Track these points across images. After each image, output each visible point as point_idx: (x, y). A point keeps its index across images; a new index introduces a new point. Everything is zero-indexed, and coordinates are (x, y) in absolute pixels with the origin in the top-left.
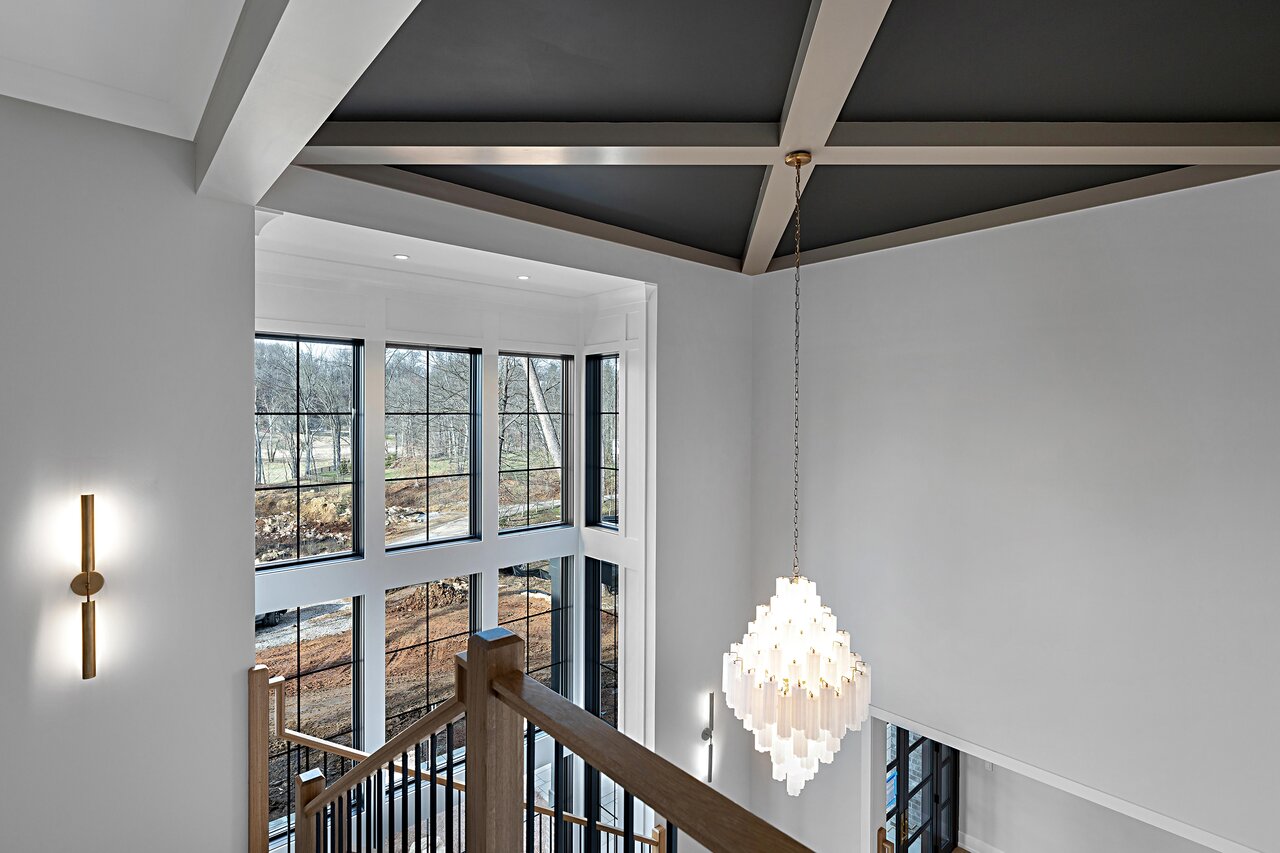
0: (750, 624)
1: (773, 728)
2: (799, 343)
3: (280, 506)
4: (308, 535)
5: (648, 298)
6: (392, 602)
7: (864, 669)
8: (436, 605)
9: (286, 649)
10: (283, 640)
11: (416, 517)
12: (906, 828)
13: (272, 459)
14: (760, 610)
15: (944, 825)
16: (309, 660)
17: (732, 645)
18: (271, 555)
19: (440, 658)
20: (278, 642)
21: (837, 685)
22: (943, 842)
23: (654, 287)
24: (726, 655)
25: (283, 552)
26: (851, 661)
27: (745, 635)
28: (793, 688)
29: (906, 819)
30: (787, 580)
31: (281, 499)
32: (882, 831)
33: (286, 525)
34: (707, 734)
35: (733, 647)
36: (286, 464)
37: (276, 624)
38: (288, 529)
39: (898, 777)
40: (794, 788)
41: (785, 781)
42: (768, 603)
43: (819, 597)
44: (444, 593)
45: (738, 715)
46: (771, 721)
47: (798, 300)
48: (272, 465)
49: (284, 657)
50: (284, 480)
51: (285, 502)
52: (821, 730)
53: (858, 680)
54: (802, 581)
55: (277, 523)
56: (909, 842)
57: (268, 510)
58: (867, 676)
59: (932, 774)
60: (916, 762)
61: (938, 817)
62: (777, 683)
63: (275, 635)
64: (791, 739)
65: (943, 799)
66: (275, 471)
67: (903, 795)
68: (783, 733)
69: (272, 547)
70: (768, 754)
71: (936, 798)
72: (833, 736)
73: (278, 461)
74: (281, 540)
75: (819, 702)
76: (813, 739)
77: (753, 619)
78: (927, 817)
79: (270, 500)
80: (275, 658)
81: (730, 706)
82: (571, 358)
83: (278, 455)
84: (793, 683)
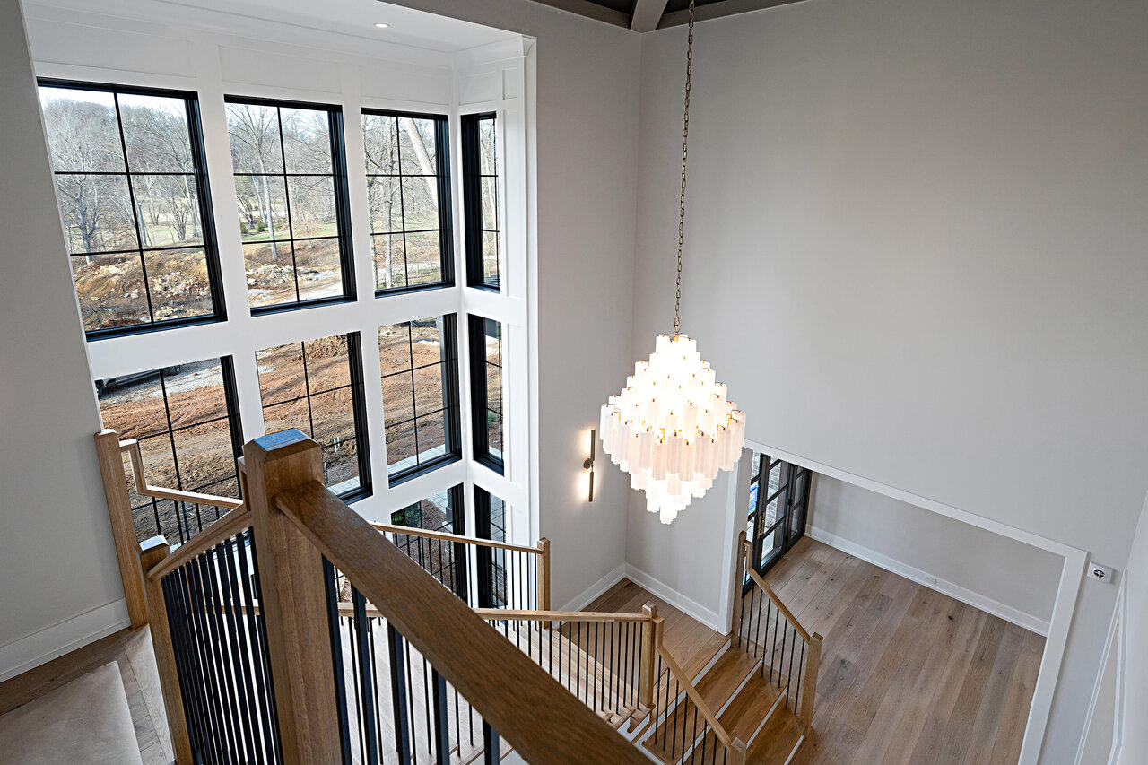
0: (629, 378)
1: (650, 471)
2: (690, 98)
3: (168, 267)
4: (202, 293)
5: (527, 53)
6: (293, 351)
7: (739, 417)
8: (336, 353)
9: (189, 395)
10: (185, 386)
11: (311, 275)
12: (763, 526)
13: (156, 223)
14: (639, 366)
15: (794, 521)
16: (214, 403)
17: (610, 397)
18: (165, 312)
19: (343, 399)
20: (181, 389)
21: (712, 432)
22: (792, 533)
23: (532, 41)
24: (604, 407)
25: (177, 309)
26: (728, 409)
27: (624, 390)
28: (670, 438)
29: (763, 519)
30: (667, 338)
31: (168, 260)
32: (743, 534)
33: (178, 284)
34: (588, 464)
35: (612, 399)
36: (172, 227)
37: (177, 373)
38: (180, 287)
39: (759, 489)
40: (667, 517)
41: (659, 512)
42: (647, 360)
43: (699, 353)
44: (342, 343)
45: (615, 460)
46: (647, 467)
47: (690, 49)
48: (157, 228)
49: (188, 401)
50: (171, 242)
51: (173, 263)
52: (694, 473)
53: (733, 427)
54: (683, 339)
55: (168, 282)
56: (764, 536)
57: (157, 271)
58: (741, 423)
59: (788, 484)
60: (775, 475)
61: (790, 515)
62: (653, 433)
63: (177, 383)
64: (666, 481)
65: (796, 501)
66: (161, 234)
67: (762, 501)
68: (658, 476)
69: (166, 304)
70: (643, 492)
71: (790, 502)
72: (706, 476)
73: (163, 224)
74: (174, 298)
75: (695, 449)
76: (687, 480)
77: (633, 374)
78: (781, 516)
79: (157, 262)
80: (179, 403)
81: (607, 452)
82: (445, 118)
83: (162, 218)
84: (669, 433)
